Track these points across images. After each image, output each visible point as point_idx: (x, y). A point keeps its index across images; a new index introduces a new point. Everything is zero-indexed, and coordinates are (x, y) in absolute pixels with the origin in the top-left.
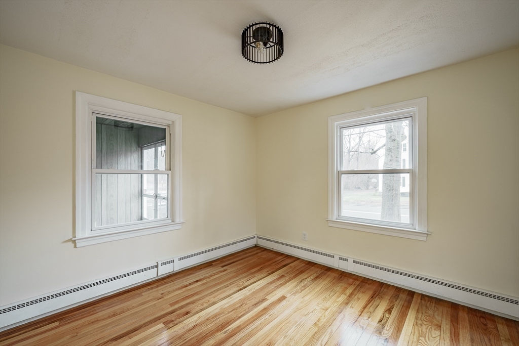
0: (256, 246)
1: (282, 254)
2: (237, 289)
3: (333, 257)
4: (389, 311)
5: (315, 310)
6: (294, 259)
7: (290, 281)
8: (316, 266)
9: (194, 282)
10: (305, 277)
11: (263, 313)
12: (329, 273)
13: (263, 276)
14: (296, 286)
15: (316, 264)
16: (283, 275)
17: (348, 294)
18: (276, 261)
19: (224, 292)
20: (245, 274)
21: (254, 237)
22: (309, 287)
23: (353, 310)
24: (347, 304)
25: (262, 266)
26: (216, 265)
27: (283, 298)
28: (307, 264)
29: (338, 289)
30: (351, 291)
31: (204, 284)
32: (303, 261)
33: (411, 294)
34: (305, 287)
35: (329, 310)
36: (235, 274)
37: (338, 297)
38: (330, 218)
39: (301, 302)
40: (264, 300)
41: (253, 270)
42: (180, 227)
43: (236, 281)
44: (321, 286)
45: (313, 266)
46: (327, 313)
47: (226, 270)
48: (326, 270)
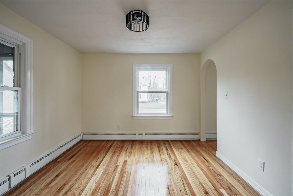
0: (81, 141)
1: (104, 141)
2: (95, 168)
3: (135, 134)
4: (167, 149)
5: (144, 160)
6: (113, 141)
7: (121, 152)
8: (126, 141)
9: (55, 177)
10: (126, 148)
11: (122, 173)
12: (135, 143)
13: (103, 155)
14: (126, 154)
15: (125, 140)
16: (114, 151)
17: (150, 149)
18: (104, 145)
19: (87, 173)
20: (91, 159)
21: (81, 135)
22: (133, 152)
23: (157, 154)
24: (153, 153)
25: (97, 150)
26: (62, 161)
27: (125, 162)
28: (122, 142)
29: (144, 148)
30: (150, 147)
31: (65, 176)
32: (118, 141)
33: (168, 141)
34: (130, 153)
35: (149, 158)
36: (83, 161)
37: (148, 151)
38: (134, 115)
39: (135, 160)
40: (117, 167)
41: (95, 154)
42: (30, 137)
43: (88, 164)
44: (137, 149)
45: (125, 142)
46: (149, 159)
47: (74, 161)
48: (132, 142)
